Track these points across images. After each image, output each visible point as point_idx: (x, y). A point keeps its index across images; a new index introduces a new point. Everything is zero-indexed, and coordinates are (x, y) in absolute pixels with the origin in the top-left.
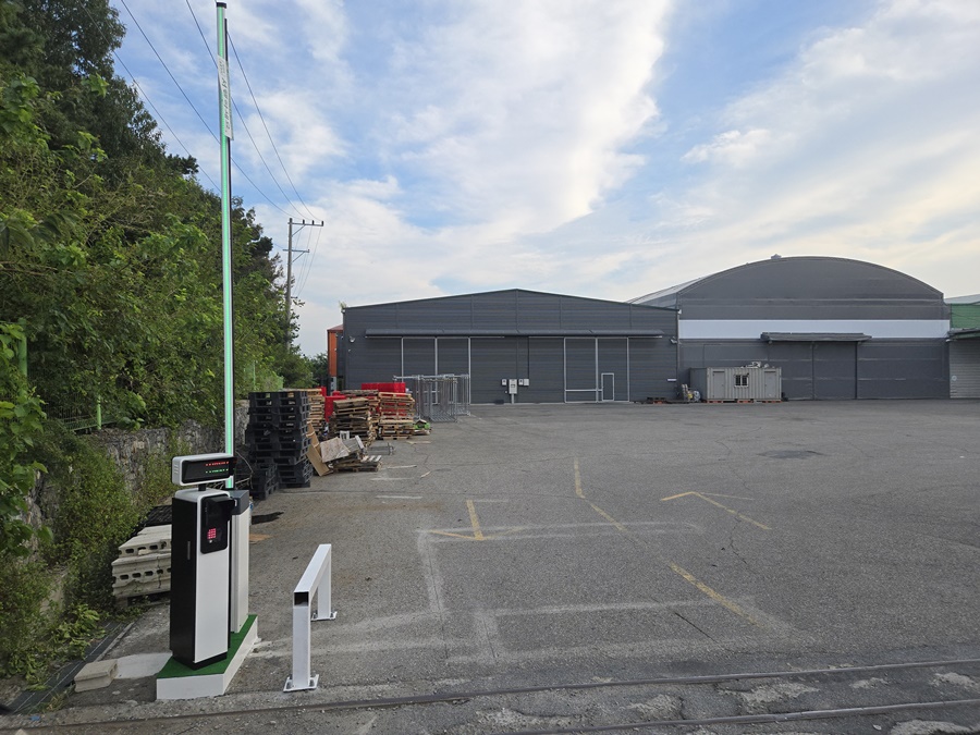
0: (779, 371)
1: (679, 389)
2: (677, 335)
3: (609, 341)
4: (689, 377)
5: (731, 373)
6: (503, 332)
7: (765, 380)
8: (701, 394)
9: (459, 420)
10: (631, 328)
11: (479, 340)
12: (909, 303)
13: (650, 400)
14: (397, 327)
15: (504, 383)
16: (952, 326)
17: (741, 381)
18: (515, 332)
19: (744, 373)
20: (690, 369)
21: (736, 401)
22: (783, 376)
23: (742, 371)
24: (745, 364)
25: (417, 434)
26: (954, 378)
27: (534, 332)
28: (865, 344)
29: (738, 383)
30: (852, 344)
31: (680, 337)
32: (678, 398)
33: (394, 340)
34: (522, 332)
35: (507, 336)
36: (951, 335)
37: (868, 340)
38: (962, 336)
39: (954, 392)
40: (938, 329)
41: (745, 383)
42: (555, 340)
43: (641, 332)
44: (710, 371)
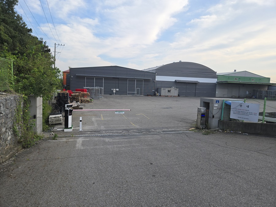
0: (178, 89)
1: (155, 93)
2: (155, 80)
3: (138, 80)
4: (158, 90)
5: (167, 89)
6: (112, 77)
7: (175, 91)
8: (160, 94)
9: (100, 99)
10: (144, 77)
11: (106, 79)
12: (209, 74)
13: (148, 95)
14: (84, 74)
15: (112, 90)
16: (217, 80)
17: (169, 91)
18: (115, 77)
19: (170, 89)
20: (158, 88)
21: (168, 96)
22: (179, 90)
23: (169, 89)
24: (170, 87)
25: (90, 102)
26: (217, 92)
27: (120, 77)
28: (198, 84)
29: (168, 92)
30: (195, 84)
31: (156, 80)
32: (155, 95)
33: (83, 77)
34: (117, 77)
35: (113, 78)
36: (217, 82)
37: (199, 83)
38: (219, 83)
39: (217, 95)
40: (214, 81)
41: (170, 92)
42: (125, 79)
43: (147, 78)
44: (162, 89)
